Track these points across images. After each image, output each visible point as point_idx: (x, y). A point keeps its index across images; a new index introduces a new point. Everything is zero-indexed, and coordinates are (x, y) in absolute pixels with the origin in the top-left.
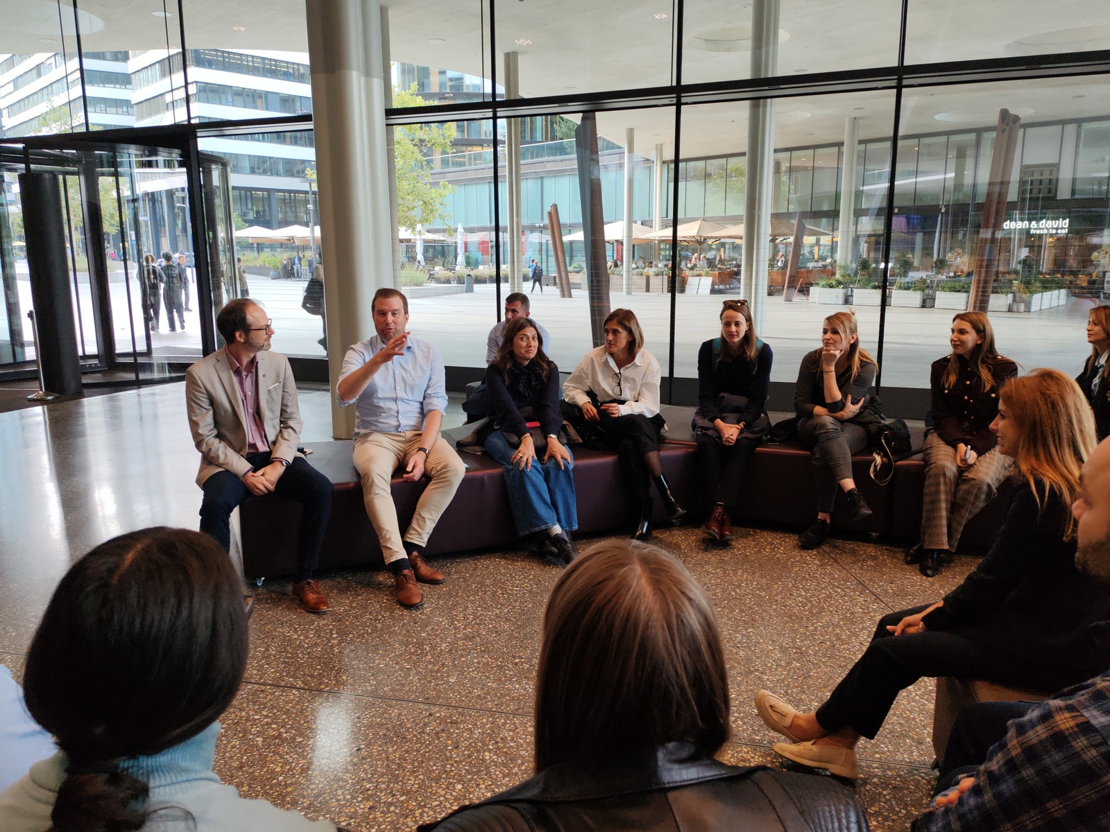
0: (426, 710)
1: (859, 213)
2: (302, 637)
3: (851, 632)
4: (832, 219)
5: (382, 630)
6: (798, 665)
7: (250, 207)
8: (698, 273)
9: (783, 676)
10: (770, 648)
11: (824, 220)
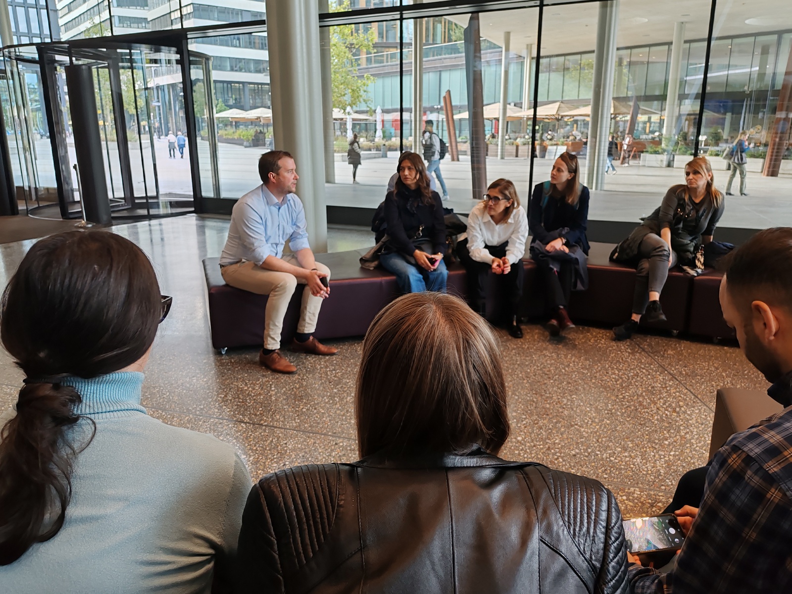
0: (333, 441)
1: (682, 97)
2: (250, 389)
3: (651, 400)
4: (660, 102)
5: (306, 386)
6: (608, 422)
7: (230, 95)
8: (555, 143)
9: (596, 429)
10: (588, 409)
11: (656, 102)
